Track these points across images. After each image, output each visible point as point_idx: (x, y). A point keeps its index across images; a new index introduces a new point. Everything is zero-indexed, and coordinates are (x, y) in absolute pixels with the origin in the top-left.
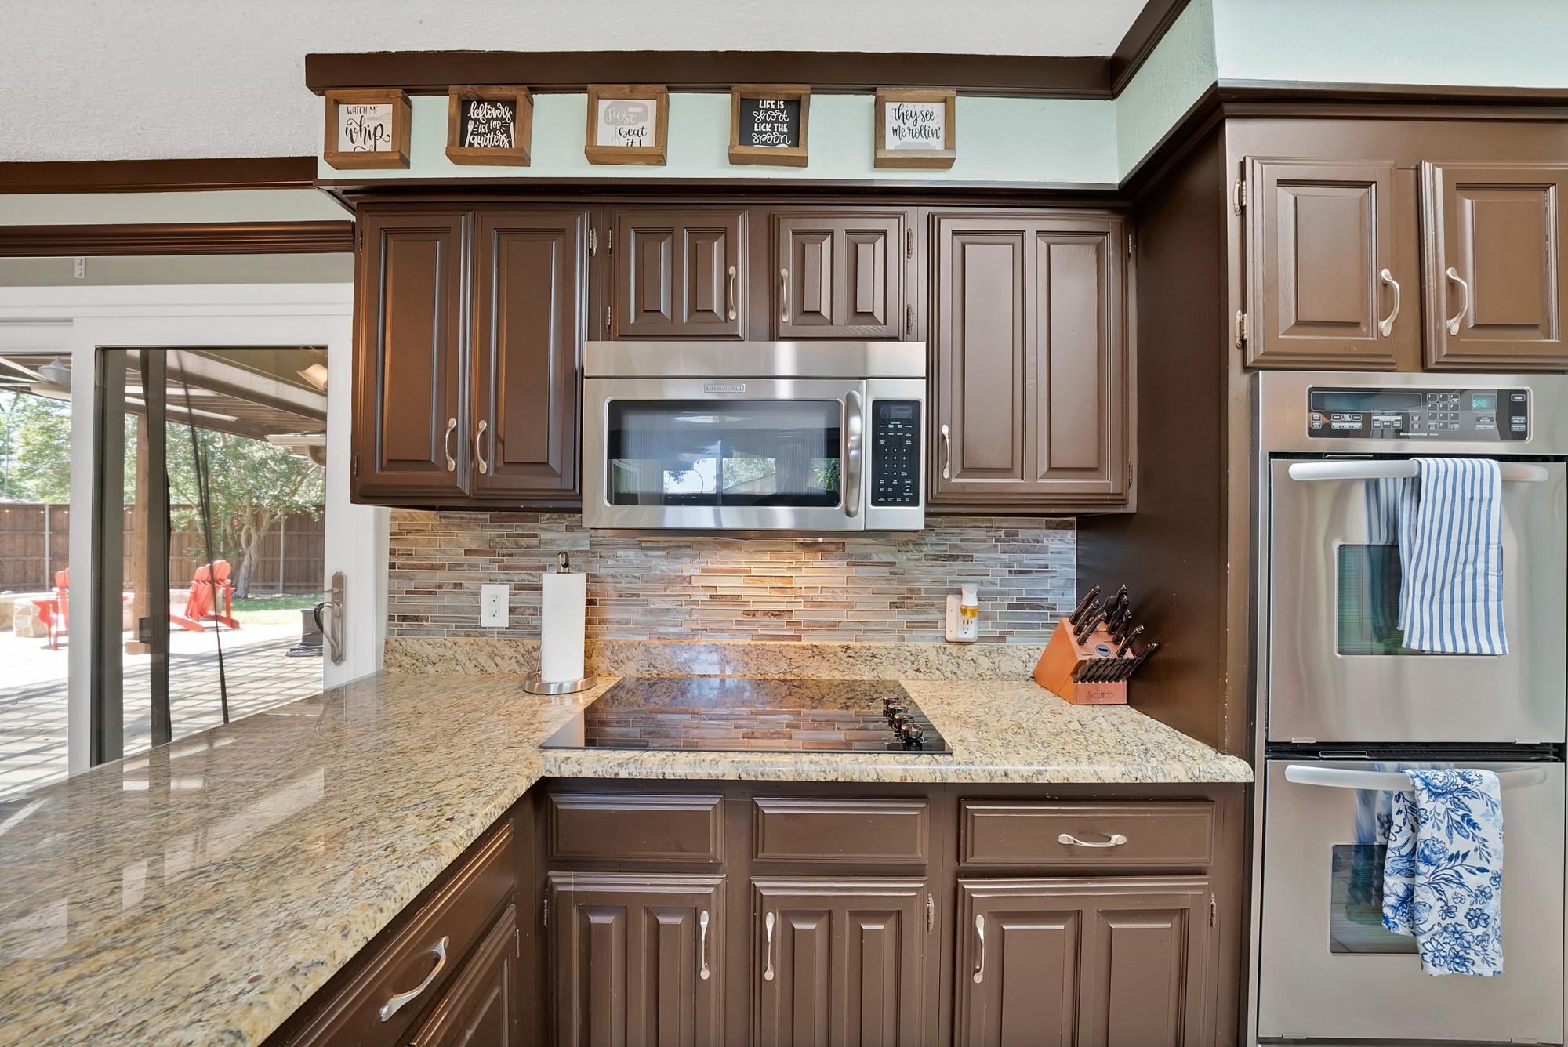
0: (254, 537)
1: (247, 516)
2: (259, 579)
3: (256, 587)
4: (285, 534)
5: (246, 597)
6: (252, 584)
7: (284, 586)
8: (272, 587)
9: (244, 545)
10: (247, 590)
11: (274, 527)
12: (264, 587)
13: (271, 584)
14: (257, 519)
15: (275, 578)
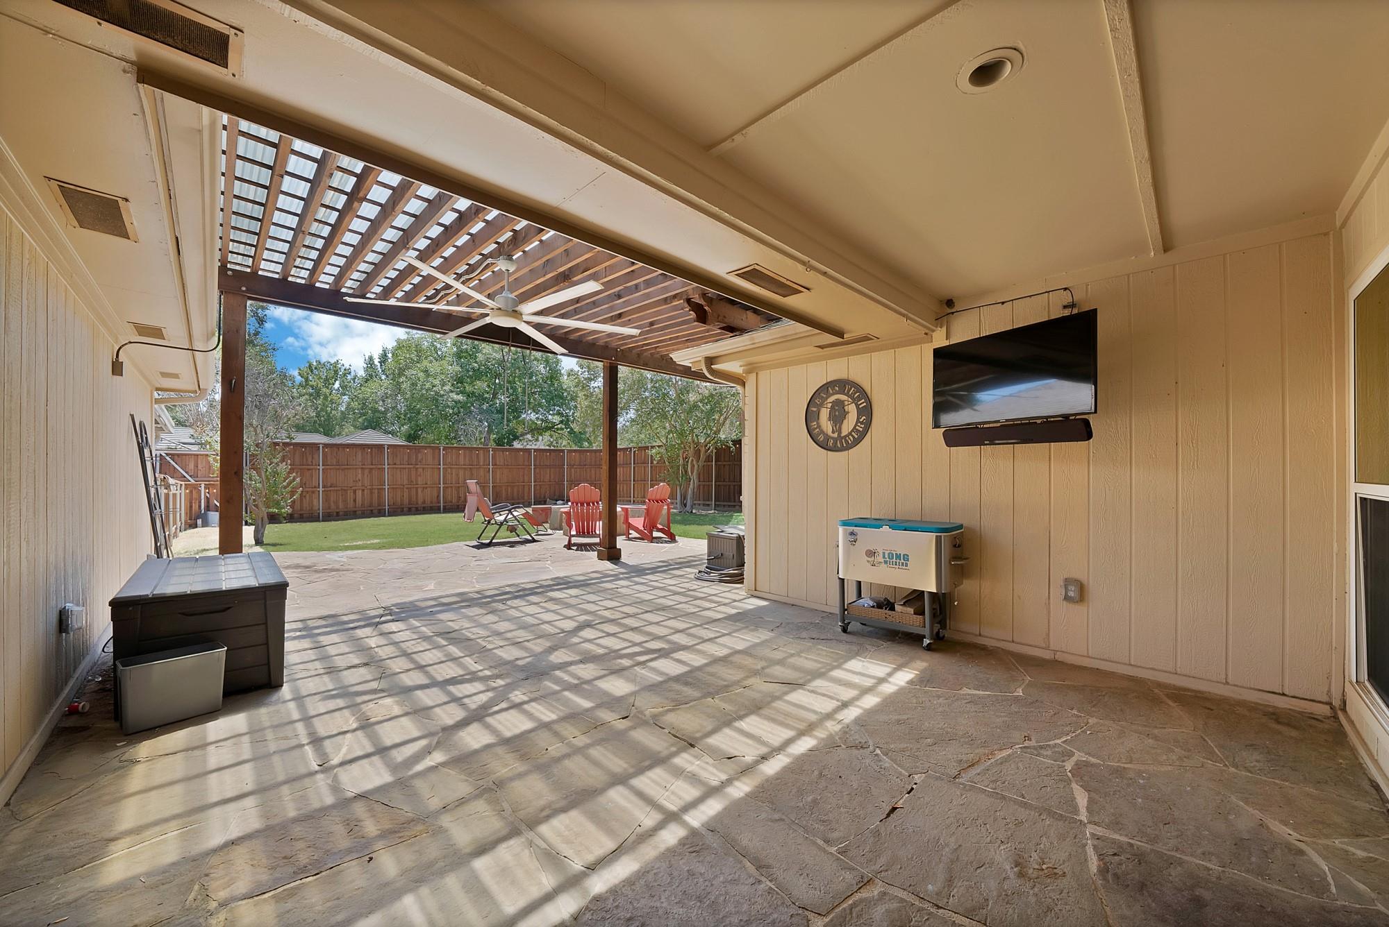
0: (696, 466)
1: (691, 452)
2: (701, 499)
3: (699, 504)
4: (715, 464)
5: (692, 512)
6: (695, 502)
7: (715, 505)
8: (708, 505)
9: (690, 474)
10: (692, 508)
11: (709, 459)
12: (704, 505)
13: (707, 503)
14: (697, 453)
15: (709, 499)
